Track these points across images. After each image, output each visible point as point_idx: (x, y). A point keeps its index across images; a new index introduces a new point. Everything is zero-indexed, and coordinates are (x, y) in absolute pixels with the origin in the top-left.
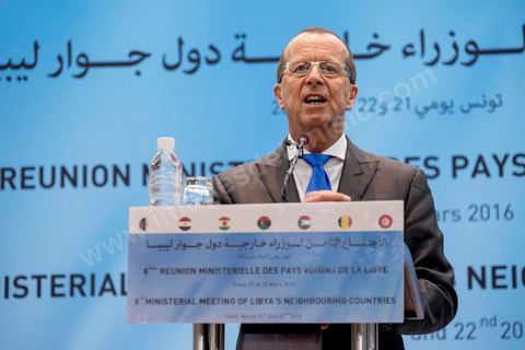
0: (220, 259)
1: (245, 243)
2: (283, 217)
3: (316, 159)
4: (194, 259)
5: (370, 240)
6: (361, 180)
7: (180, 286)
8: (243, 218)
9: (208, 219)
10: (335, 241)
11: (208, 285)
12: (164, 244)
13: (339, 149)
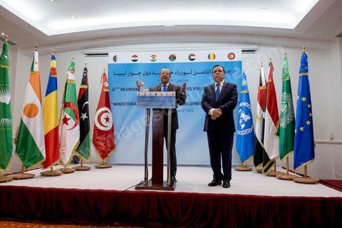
0: (150, 99)
1: (153, 97)
2: (159, 94)
3: (165, 86)
4: (147, 99)
5: (171, 97)
6: (170, 89)
7: (144, 103)
8: (153, 94)
9: (148, 93)
10: (165, 97)
11: (148, 103)
12: (142, 97)
13: (168, 84)
